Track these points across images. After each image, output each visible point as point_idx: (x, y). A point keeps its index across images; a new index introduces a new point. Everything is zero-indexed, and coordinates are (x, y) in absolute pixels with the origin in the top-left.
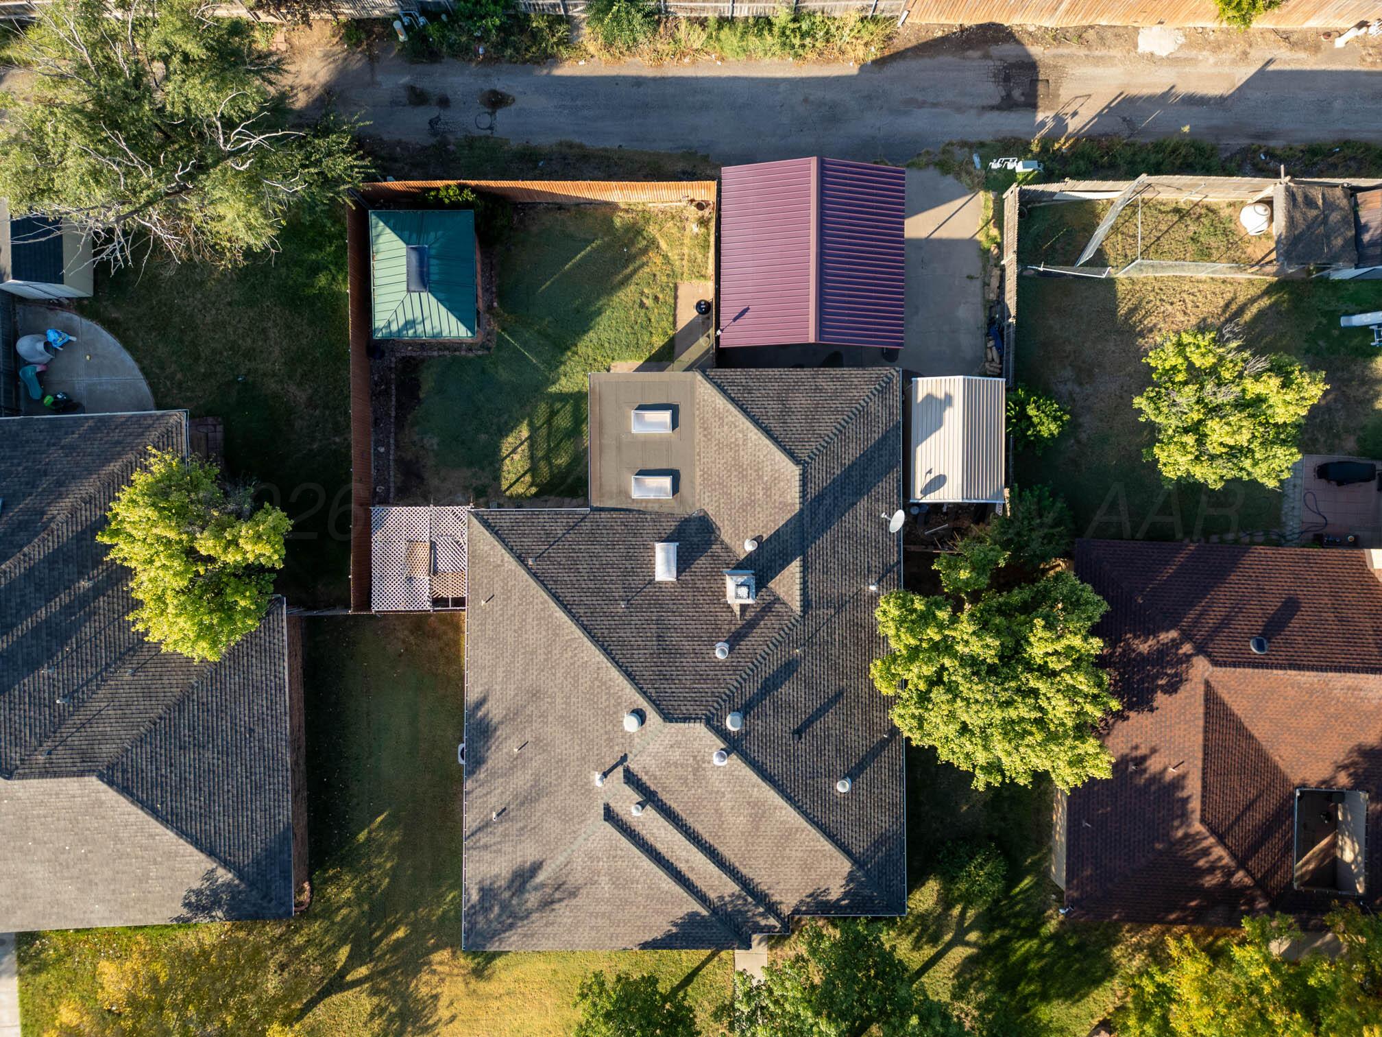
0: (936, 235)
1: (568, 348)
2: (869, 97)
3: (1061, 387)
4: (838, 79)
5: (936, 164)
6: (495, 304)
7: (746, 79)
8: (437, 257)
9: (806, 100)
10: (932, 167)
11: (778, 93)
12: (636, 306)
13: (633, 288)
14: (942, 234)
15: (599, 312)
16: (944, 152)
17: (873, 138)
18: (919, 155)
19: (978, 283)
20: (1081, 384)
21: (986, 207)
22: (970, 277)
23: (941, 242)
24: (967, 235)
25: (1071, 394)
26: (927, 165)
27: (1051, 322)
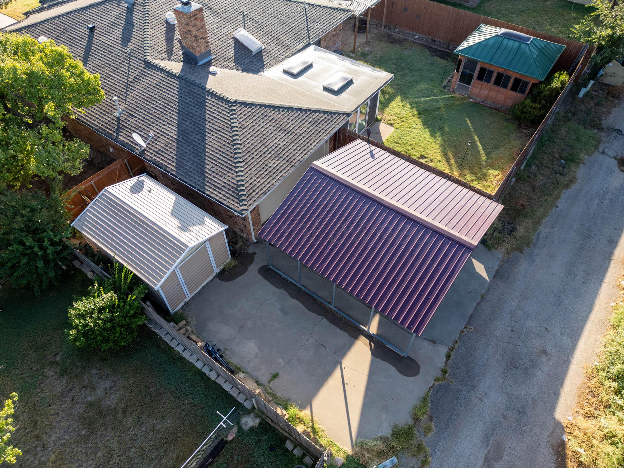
0: (337, 373)
1: (419, 114)
2: (522, 412)
3: (108, 384)
4: (556, 394)
5: (410, 428)
6: (472, 100)
7: (588, 316)
8: (519, 48)
9: (544, 352)
10: (411, 422)
11: (562, 334)
12: (424, 154)
13: (439, 158)
14: (335, 380)
15: (433, 134)
16: (420, 447)
17: (474, 387)
18: (431, 419)
19: (264, 379)
20: (90, 405)
21: (332, 444)
22: (275, 376)
23: (328, 374)
24: (317, 402)
25: (94, 388)
26: (416, 419)
27: (169, 421)
